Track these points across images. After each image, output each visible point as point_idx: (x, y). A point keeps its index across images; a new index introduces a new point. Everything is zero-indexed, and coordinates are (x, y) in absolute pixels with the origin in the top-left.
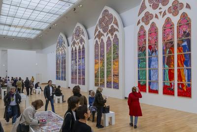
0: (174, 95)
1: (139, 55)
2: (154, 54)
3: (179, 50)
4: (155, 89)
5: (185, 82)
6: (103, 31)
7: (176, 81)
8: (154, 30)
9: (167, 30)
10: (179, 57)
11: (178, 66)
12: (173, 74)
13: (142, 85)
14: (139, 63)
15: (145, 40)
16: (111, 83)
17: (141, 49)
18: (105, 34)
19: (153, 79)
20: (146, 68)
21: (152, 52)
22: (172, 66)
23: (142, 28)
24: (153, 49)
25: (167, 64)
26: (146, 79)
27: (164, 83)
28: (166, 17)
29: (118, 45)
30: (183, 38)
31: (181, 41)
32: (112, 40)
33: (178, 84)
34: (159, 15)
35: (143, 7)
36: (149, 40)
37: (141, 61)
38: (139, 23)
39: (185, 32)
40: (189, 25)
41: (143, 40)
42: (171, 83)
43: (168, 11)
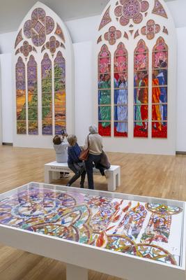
0: (147, 136)
1: (100, 86)
2: (122, 86)
3: (154, 82)
4: (123, 132)
5: (160, 120)
6: (34, 43)
7: (150, 120)
8: (122, 54)
9: (139, 56)
10: (154, 90)
11: (153, 101)
12: (147, 111)
13: (104, 128)
14: (100, 96)
15: (109, 66)
16: (50, 126)
17: (104, 78)
18: (39, 49)
19: (121, 118)
20: (110, 103)
21: (120, 83)
22: (145, 102)
23: (104, 48)
24: (121, 80)
25: (139, 99)
26: (110, 119)
27: (135, 123)
28: (138, 38)
29: (64, 68)
30: (159, 68)
31: (156, 72)
32: (52, 60)
33: (153, 123)
34: (129, 34)
35: (106, 19)
36: (115, 66)
37: (103, 94)
38: (100, 40)
39: (161, 61)
40: (165, 52)
41: (106, 65)
42: (144, 123)
43: (142, 32)
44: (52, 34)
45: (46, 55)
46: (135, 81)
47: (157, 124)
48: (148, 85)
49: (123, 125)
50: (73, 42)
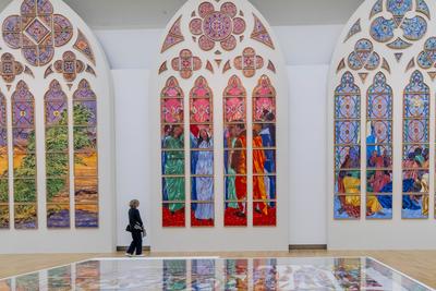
0: (246, 224)
1: (165, 144)
2: (204, 145)
3: (256, 142)
4: (206, 218)
5: (266, 200)
6: (28, 58)
7: (250, 198)
8: (202, 95)
9: (232, 100)
10: (256, 154)
11: (254, 170)
12: (245, 185)
13: (173, 213)
14: (165, 160)
15: (182, 112)
16: (66, 213)
17: (171, 131)
18: (39, 71)
19: (202, 196)
20: (184, 172)
21: (200, 141)
22: (243, 171)
23: (172, 82)
24: (201, 135)
25: (233, 167)
26: (183, 198)
27: (227, 204)
28: (230, 73)
29: (94, 109)
30: (263, 122)
31: (258, 126)
32: (69, 94)
33: (255, 204)
34: (214, 65)
35: (174, 36)
36: (191, 113)
37: (170, 157)
38: (163, 68)
39: (266, 111)
40: (272, 99)
41: (175, 111)
42: (240, 204)
43: (235, 64)
44: (69, 47)
45: (55, 84)
46: (225, 138)
47: (262, 205)
48: (245, 146)
49: (206, 209)
50: (111, 68)
